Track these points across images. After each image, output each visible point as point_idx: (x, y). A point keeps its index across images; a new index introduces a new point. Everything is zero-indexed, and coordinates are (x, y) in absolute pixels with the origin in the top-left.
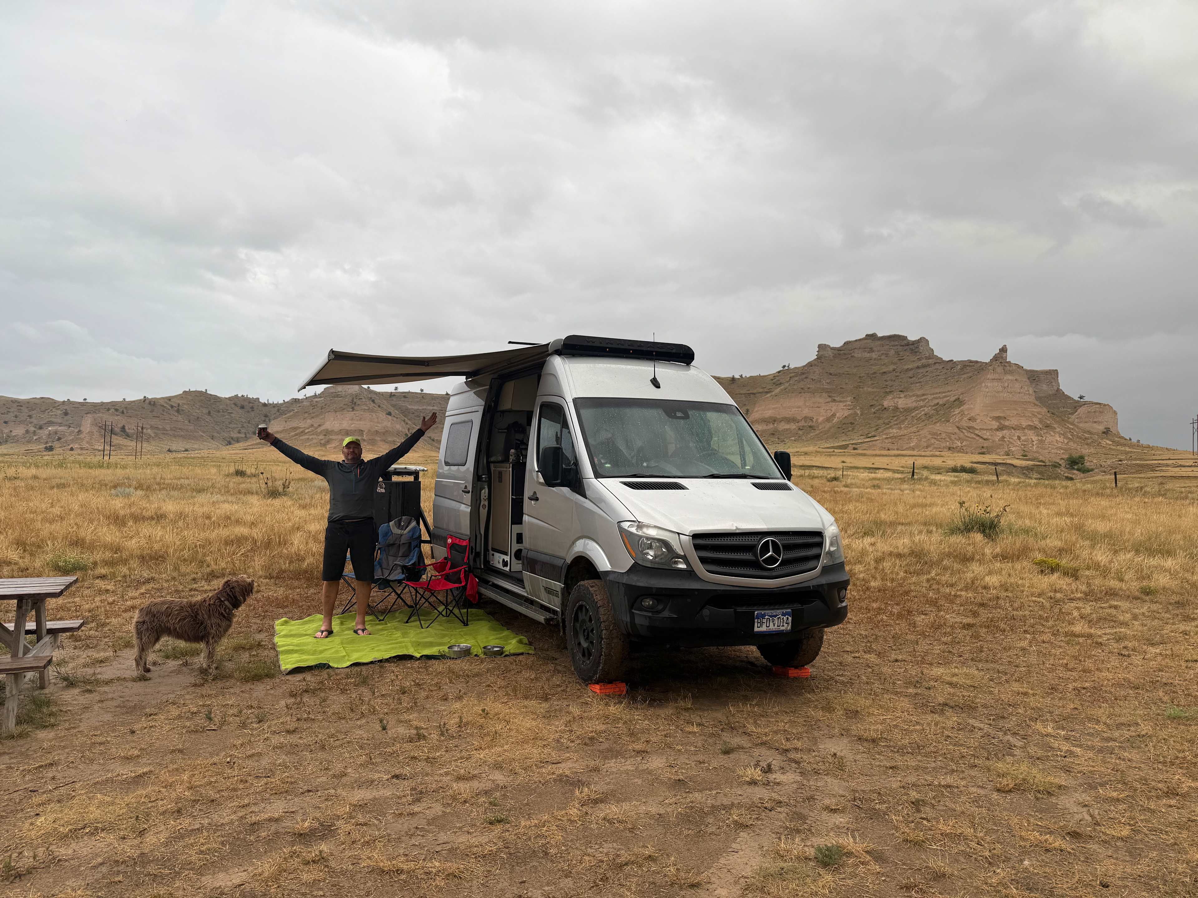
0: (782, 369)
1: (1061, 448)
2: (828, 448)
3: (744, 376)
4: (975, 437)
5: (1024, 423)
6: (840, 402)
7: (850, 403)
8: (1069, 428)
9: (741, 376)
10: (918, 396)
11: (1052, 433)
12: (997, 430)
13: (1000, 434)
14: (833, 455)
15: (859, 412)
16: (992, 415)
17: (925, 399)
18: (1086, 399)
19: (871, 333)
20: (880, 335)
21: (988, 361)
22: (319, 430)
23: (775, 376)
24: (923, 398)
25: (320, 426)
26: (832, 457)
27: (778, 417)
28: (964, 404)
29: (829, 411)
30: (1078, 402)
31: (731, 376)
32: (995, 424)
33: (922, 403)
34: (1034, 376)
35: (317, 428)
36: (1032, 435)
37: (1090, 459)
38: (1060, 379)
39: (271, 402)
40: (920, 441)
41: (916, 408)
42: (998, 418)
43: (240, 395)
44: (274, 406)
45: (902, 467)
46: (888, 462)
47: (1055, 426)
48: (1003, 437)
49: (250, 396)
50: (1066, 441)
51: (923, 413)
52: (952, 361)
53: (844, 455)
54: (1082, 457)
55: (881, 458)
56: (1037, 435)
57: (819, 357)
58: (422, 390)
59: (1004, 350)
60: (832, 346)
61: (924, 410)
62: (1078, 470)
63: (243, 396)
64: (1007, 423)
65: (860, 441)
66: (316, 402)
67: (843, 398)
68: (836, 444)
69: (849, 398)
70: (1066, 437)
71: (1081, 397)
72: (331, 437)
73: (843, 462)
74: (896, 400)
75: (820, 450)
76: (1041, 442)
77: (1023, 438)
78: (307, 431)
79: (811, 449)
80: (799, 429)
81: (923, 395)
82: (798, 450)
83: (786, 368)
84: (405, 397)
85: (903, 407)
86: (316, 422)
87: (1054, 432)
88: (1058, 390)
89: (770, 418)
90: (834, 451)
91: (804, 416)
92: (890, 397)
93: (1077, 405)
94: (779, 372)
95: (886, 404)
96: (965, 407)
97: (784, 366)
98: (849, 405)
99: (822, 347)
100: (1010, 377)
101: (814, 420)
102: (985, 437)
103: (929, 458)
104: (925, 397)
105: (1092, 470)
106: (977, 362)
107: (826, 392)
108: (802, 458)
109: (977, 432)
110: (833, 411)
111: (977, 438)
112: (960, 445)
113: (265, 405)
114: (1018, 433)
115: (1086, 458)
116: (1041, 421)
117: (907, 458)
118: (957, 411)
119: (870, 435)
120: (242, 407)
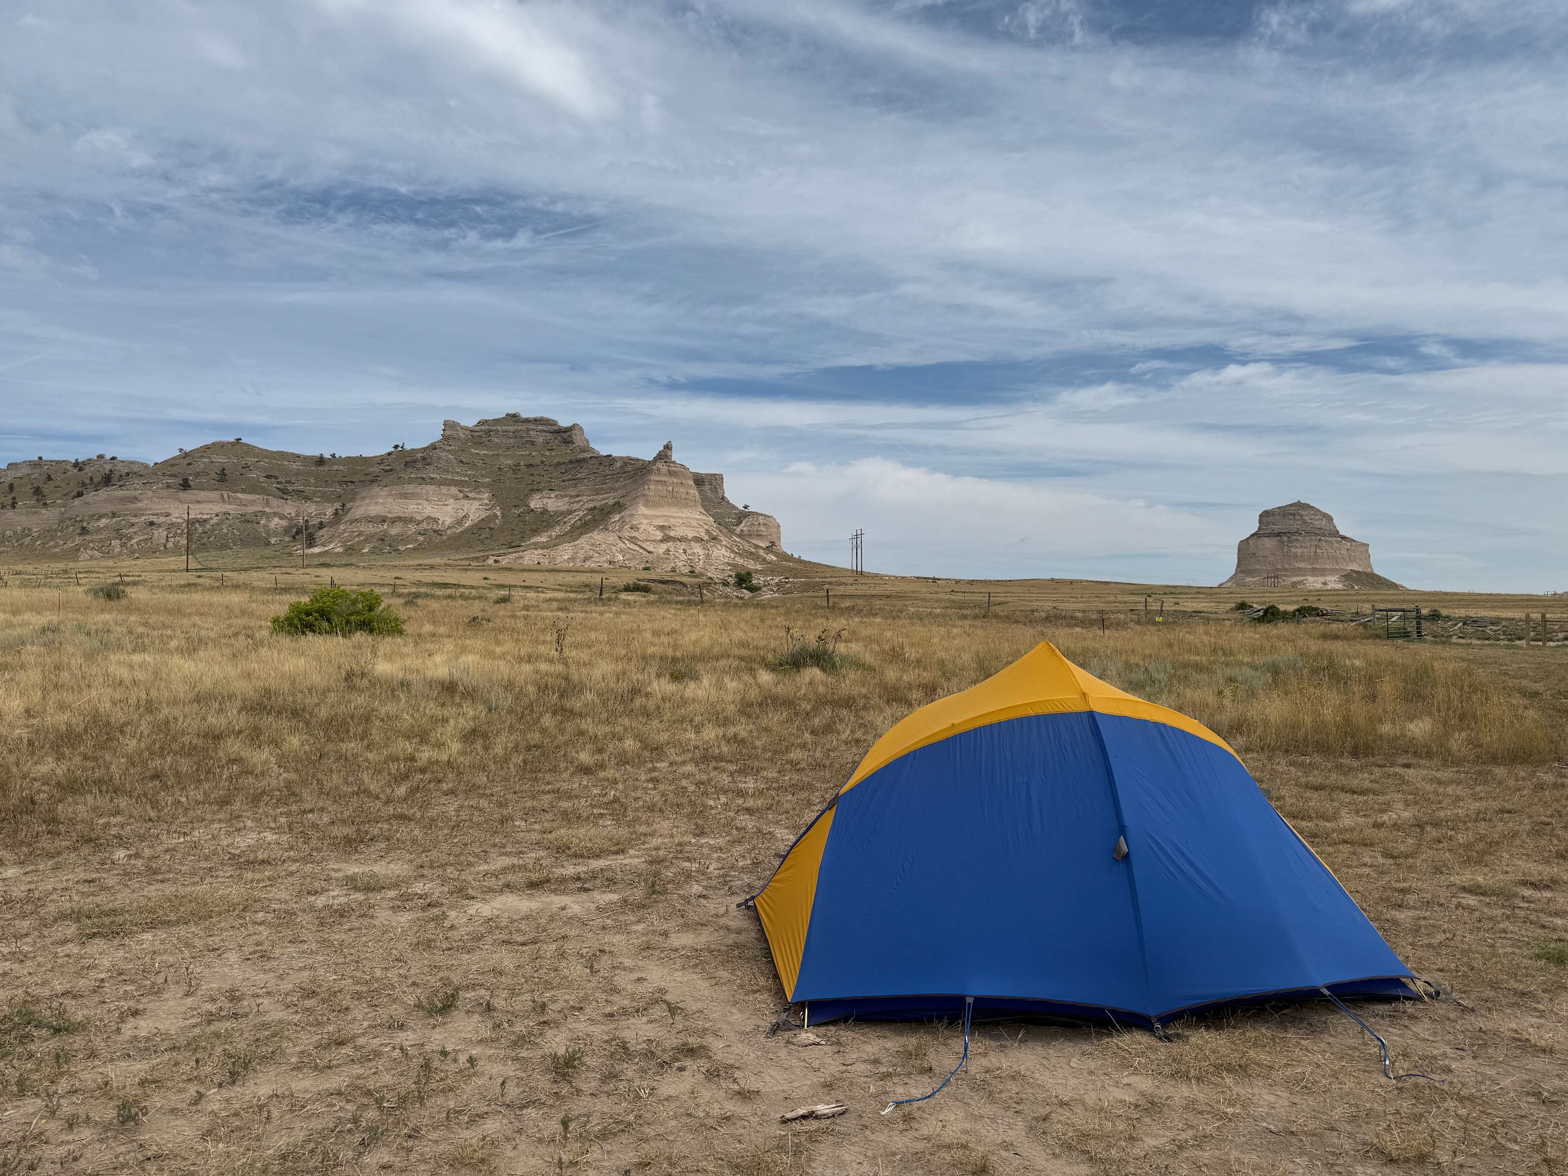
0: (393, 450)
1: (729, 564)
2: (462, 560)
3: (337, 456)
4: (638, 549)
5: (690, 535)
6: (474, 499)
7: (487, 501)
8: (735, 541)
9: (333, 456)
10: (571, 497)
11: (719, 547)
12: (661, 541)
13: (664, 547)
14: (469, 570)
15: (499, 514)
16: (656, 524)
17: (580, 501)
18: (750, 509)
19: (513, 412)
20: (524, 416)
21: (651, 459)
23: (381, 460)
24: (577, 499)
26: (469, 573)
27: (389, 516)
28: (626, 509)
29: (460, 511)
30: (741, 512)
31: (318, 454)
32: (659, 535)
33: (576, 506)
34: (699, 480)
36: (697, 549)
37: (758, 576)
38: (725, 486)
40: (577, 553)
41: (570, 512)
42: (662, 528)
45: (560, 585)
46: (542, 578)
47: (722, 538)
48: (668, 550)
50: (733, 556)
51: (578, 518)
52: (610, 456)
53: (484, 570)
54: (749, 574)
55: (531, 573)
56: (704, 548)
57: (445, 438)
59: (668, 447)
60: (462, 424)
61: (578, 515)
62: (746, 588)
64: (672, 534)
65: (501, 551)
67: (479, 493)
68: (472, 556)
69: (486, 495)
70: (733, 551)
71: (745, 507)
73: (485, 579)
74: (545, 500)
75: (451, 562)
76: (708, 556)
77: (689, 552)
79: (437, 561)
80: (420, 533)
81: (578, 496)
82: (420, 562)
83: (400, 449)
85: (554, 509)
87: (721, 545)
88: (723, 498)
89: (378, 516)
90: (470, 565)
91: (427, 515)
92: (537, 496)
93: (743, 515)
94: (389, 454)
95: (532, 505)
96: (626, 513)
97: (396, 447)
98: (487, 505)
99: (449, 425)
100: (675, 480)
101: (440, 522)
102: (649, 549)
103: (589, 574)
104: (580, 498)
105: (760, 589)
106: (638, 460)
107: (455, 486)
108: (427, 573)
109: (639, 543)
110: (466, 511)
111: (641, 551)
112: (622, 558)
114: (683, 546)
115: (753, 575)
116: (708, 532)
117: (562, 574)
118: (617, 517)
119: (514, 544)
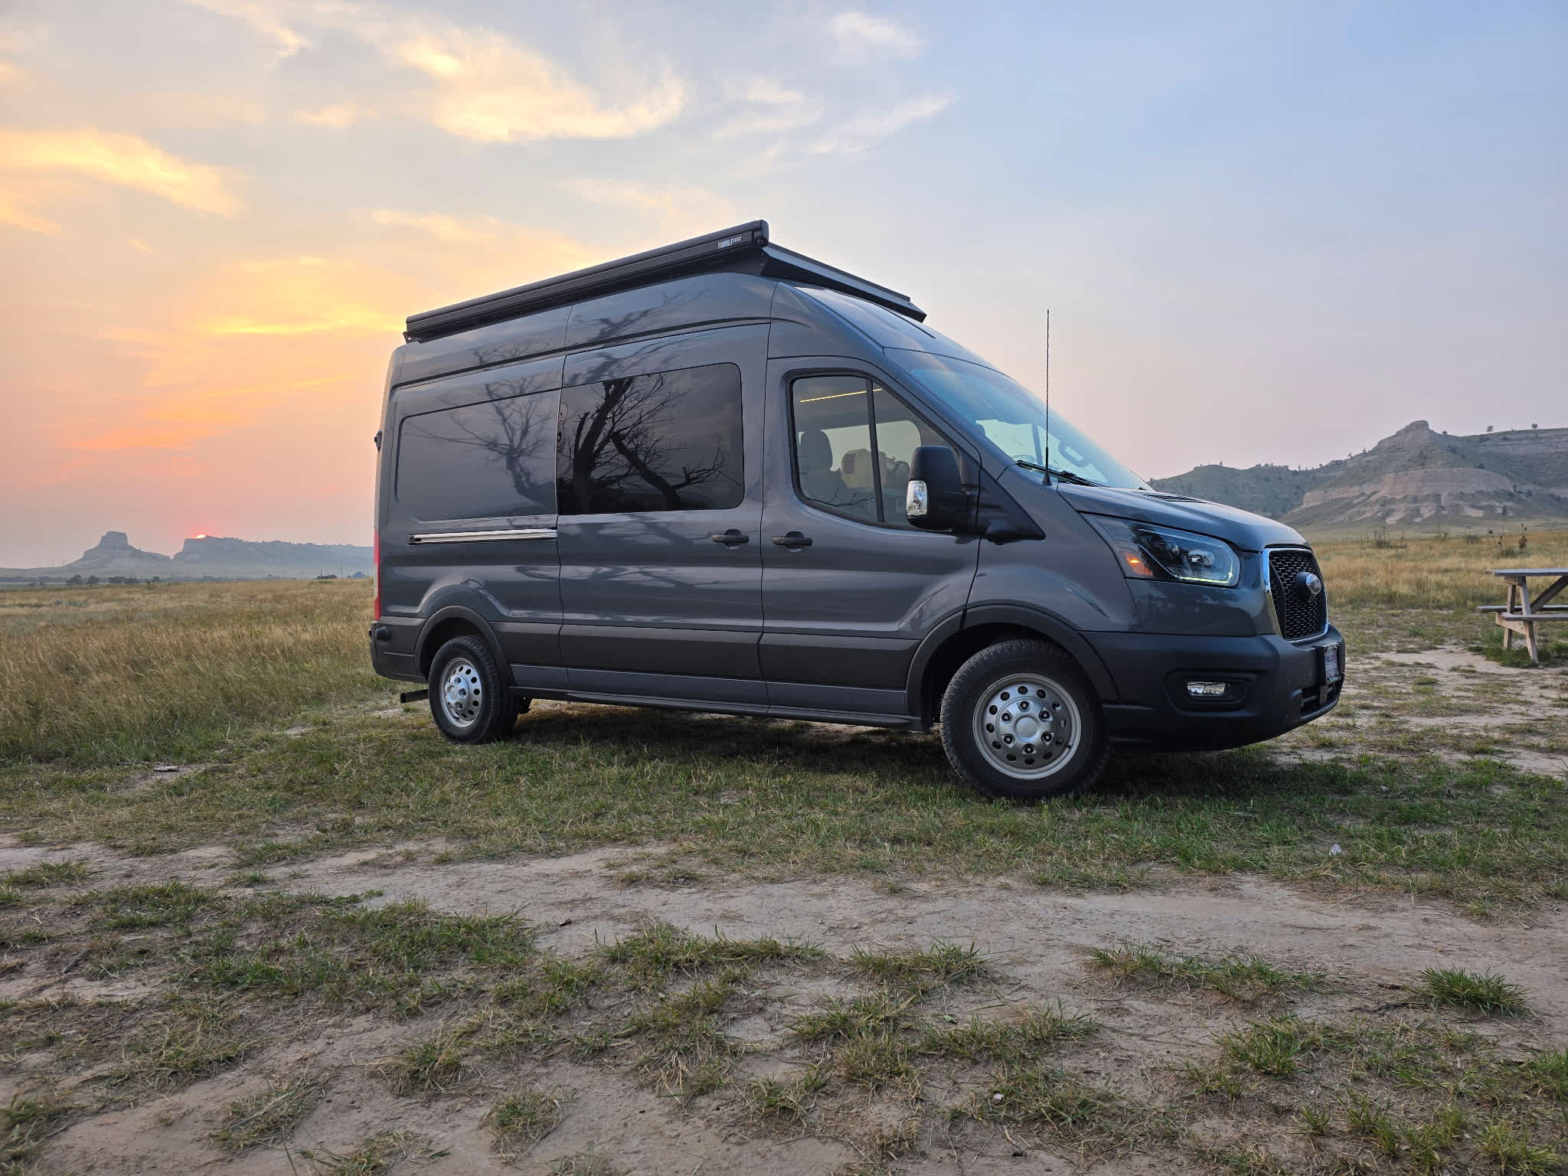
22: (1374, 498)
25: (1374, 493)
35: (1369, 497)
39: (1303, 468)
43: (1263, 465)
44: (1306, 473)
49: (1276, 464)
58: (1535, 426)
63: (1267, 465)
66: (1367, 461)
72: (1391, 507)
78: (1356, 501)
84: (1505, 439)
86: (1368, 489)
113: (1295, 473)
120: (1267, 479)
